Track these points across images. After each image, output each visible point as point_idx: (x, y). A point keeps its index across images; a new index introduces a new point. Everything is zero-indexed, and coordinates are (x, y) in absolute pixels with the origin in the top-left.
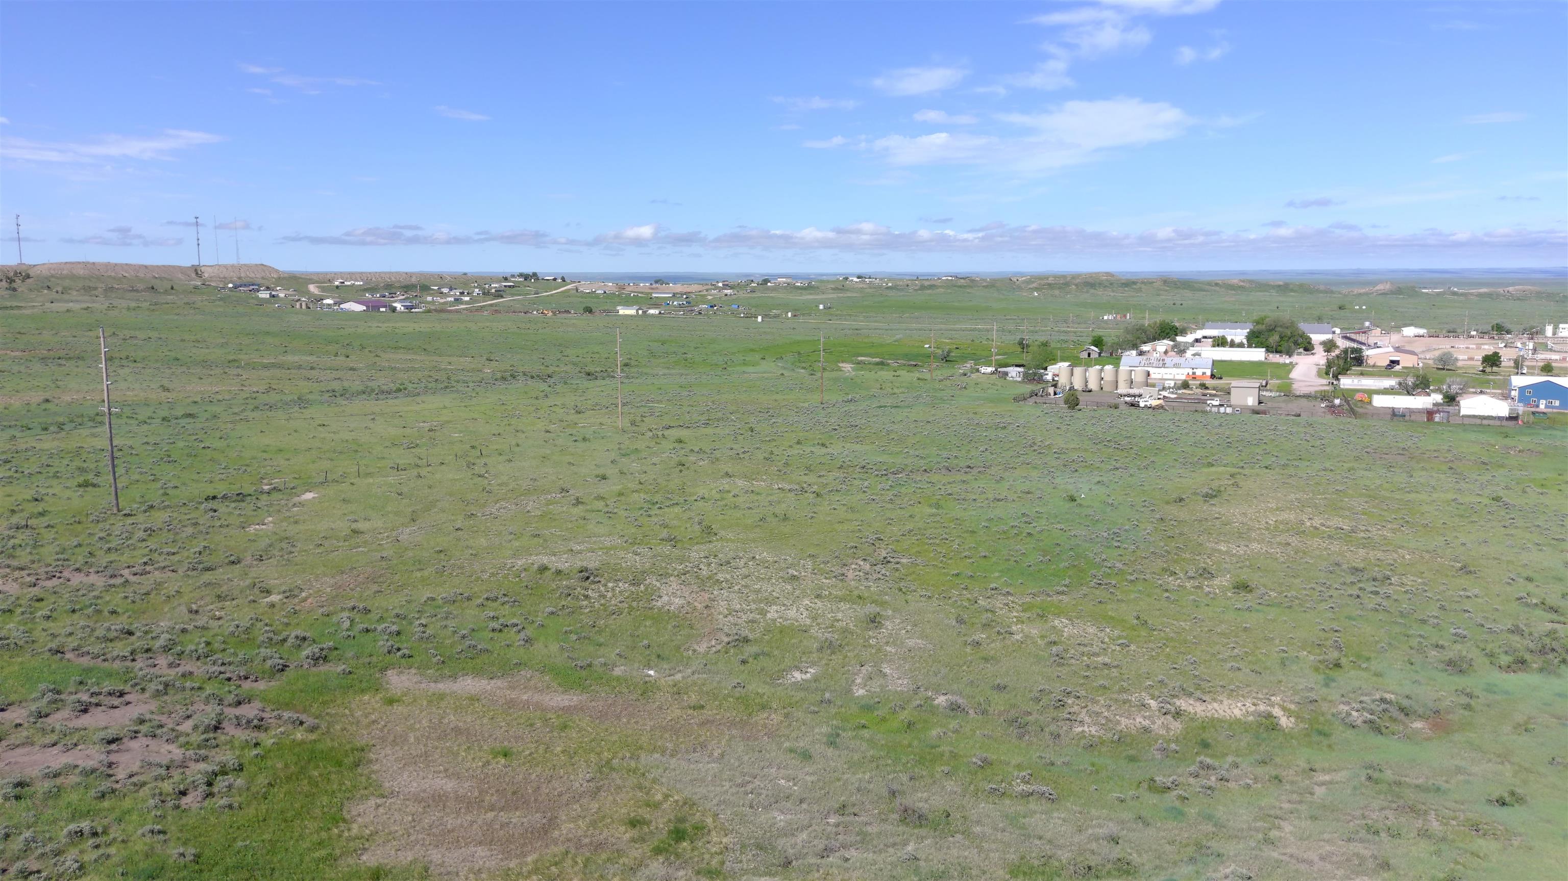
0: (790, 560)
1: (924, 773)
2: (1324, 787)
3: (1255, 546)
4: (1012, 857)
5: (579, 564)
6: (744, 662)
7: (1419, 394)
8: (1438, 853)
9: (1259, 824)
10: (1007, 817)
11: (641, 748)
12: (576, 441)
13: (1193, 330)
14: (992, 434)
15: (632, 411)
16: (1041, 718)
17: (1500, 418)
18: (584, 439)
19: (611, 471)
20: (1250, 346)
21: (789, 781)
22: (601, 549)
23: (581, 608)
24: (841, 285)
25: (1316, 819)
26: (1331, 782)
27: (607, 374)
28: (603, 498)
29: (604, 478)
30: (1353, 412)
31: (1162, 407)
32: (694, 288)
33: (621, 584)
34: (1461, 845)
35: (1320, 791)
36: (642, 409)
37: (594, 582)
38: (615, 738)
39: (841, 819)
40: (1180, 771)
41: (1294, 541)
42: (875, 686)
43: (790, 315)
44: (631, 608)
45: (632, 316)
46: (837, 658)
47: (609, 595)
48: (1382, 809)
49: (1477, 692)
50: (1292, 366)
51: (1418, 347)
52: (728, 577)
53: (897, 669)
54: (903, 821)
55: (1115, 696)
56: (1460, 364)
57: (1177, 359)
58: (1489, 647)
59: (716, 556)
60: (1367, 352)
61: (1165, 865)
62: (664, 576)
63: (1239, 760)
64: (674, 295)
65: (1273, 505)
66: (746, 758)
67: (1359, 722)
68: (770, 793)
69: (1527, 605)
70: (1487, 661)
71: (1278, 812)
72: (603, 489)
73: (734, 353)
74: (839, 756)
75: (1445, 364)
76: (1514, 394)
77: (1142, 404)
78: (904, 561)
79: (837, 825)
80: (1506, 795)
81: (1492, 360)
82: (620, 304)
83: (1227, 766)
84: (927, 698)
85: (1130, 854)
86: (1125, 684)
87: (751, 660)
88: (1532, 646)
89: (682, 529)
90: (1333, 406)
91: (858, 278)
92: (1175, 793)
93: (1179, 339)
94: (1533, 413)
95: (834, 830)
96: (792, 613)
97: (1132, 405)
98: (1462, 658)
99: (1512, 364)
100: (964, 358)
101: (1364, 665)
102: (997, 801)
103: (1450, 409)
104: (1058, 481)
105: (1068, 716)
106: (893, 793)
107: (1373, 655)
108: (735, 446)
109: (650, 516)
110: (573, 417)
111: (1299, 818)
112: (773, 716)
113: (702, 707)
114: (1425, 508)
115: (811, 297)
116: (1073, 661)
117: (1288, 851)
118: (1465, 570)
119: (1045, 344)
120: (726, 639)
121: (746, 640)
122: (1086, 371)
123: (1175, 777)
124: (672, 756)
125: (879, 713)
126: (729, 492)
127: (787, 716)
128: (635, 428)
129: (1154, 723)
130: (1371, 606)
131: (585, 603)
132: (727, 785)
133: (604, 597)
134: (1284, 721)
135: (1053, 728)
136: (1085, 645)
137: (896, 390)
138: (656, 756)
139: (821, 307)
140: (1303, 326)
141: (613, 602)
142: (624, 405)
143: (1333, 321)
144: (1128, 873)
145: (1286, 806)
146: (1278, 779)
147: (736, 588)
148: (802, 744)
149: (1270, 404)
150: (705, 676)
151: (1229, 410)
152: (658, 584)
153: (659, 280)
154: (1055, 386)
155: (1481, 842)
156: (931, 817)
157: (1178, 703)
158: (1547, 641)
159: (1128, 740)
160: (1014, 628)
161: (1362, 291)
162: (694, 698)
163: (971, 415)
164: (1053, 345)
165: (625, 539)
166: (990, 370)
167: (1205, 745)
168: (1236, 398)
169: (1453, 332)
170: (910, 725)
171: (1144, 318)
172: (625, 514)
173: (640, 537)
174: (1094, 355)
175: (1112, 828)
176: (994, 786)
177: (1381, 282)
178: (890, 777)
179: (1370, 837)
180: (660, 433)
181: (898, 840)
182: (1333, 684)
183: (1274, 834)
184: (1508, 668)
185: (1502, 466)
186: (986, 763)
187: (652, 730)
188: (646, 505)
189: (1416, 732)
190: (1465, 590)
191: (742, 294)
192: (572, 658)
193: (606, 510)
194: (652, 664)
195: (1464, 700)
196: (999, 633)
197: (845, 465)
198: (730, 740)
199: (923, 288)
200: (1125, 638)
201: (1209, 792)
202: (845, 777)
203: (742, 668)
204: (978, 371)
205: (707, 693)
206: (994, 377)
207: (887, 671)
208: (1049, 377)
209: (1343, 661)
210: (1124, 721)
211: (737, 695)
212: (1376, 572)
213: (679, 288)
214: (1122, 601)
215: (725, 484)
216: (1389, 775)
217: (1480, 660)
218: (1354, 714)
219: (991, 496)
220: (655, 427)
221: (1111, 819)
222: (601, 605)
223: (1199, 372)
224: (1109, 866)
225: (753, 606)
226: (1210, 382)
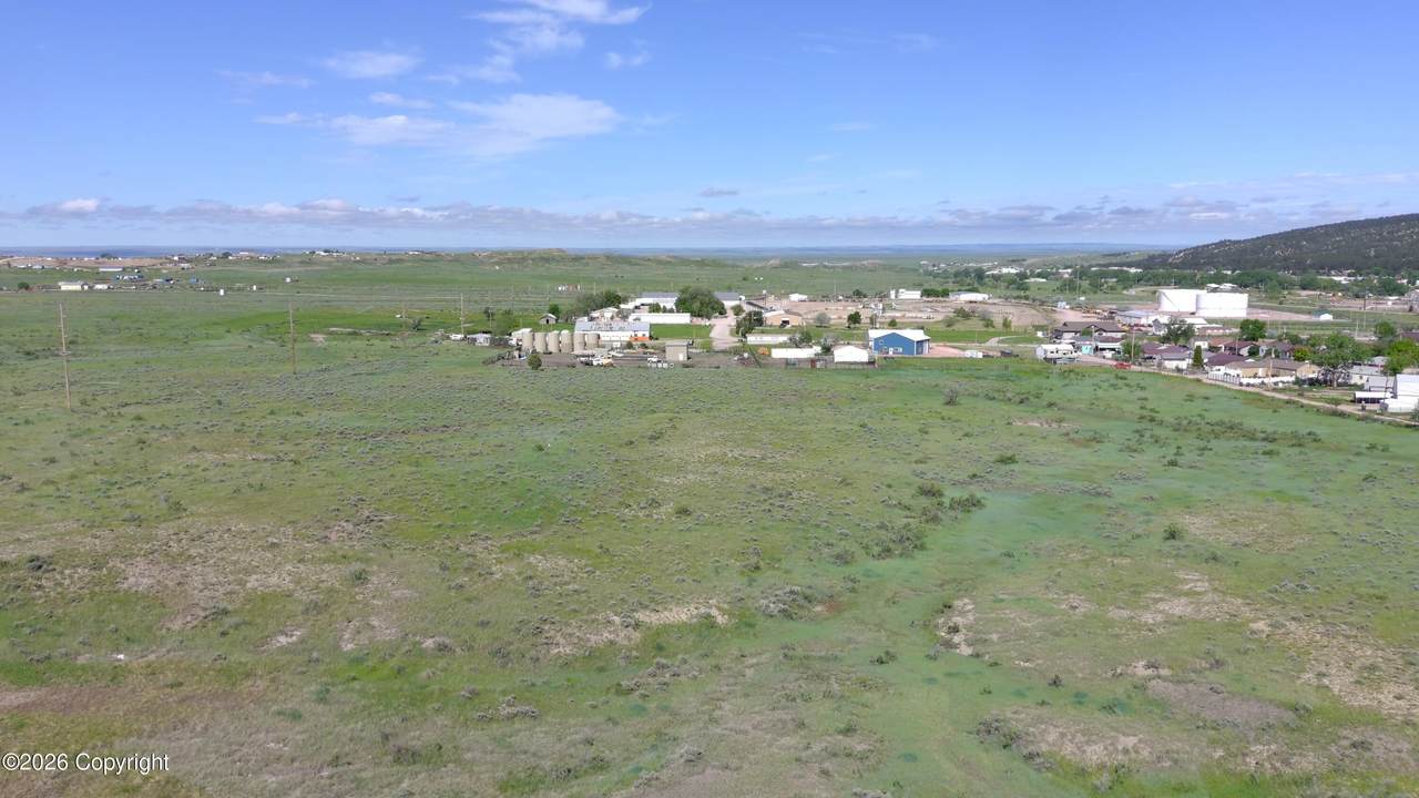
0: (269, 528)
1: (416, 713)
2: (752, 669)
3: (691, 476)
4: (501, 774)
5: (29, 553)
6: (224, 634)
7: (804, 347)
8: (838, 709)
9: (705, 708)
10: (495, 739)
11: (114, 734)
12: (16, 424)
13: (633, 299)
14: (465, 395)
15: (82, 390)
16: (522, 646)
17: (862, 363)
18: (27, 422)
19: (61, 454)
20: (678, 312)
21: (279, 743)
22: (54, 535)
23: (34, 599)
24: (308, 259)
25: (748, 696)
26: (758, 664)
27: (51, 353)
28: (53, 482)
29: (53, 461)
30: (758, 363)
31: (612, 365)
32: (146, 262)
33: (79, 570)
34: (855, 700)
35: (749, 672)
36: (93, 388)
37: (48, 571)
38: (83, 728)
39: (335, 770)
40: (640, 674)
41: (720, 470)
42: (364, 639)
43: (255, 288)
44: (93, 595)
45: (76, 292)
46: (324, 617)
47: (67, 582)
48: (797, 680)
49: (858, 577)
50: (711, 327)
51: (802, 309)
52: (202, 551)
53: (385, 620)
54: (397, 761)
55: (584, 617)
56: (832, 322)
57: (622, 324)
58: (865, 541)
59: (186, 532)
60: (767, 315)
61: (632, 756)
62: (128, 557)
63: (686, 657)
64: (124, 269)
65: (703, 442)
66: (232, 728)
67: (776, 612)
68: (260, 758)
69: (889, 506)
70: (863, 552)
71: (720, 695)
72: (52, 472)
73: (195, 327)
74: (330, 710)
75: (822, 322)
76: (871, 344)
77: (595, 363)
78: (387, 518)
79: (331, 777)
80: (883, 655)
81: (855, 318)
82: (62, 279)
83: (677, 663)
84: (415, 644)
85: (603, 752)
86: (593, 606)
87: (231, 631)
88: (894, 537)
89: (147, 507)
90: (744, 359)
91: (325, 252)
92: (637, 693)
93: (622, 306)
94: (885, 358)
95: (328, 782)
96: (274, 580)
97: (587, 364)
98: (846, 552)
99: (868, 321)
100: (435, 327)
101: (776, 566)
102: (485, 727)
103: (826, 357)
104: (527, 433)
105: (545, 641)
106: (386, 737)
107: (783, 556)
108: (203, 421)
109: (109, 497)
110: (15, 399)
111: (735, 697)
112: (258, 682)
113: (181, 684)
114: (815, 436)
115: (276, 270)
116: (547, 591)
117: (729, 726)
118: (845, 482)
119: (508, 313)
120: (203, 614)
121: (225, 612)
122: (546, 335)
123: (636, 680)
124: (150, 737)
125: (370, 663)
126: (198, 466)
127: (273, 680)
128: (85, 408)
129: (618, 636)
130: (779, 517)
131: (38, 593)
132: (213, 756)
133: (61, 585)
134: (721, 620)
135: (533, 653)
136: (558, 576)
137: (370, 359)
138: (132, 739)
139: (288, 280)
140: (718, 295)
141: (72, 589)
142: (72, 384)
143: (740, 290)
144: (602, 768)
145: (725, 689)
146: (717, 667)
147: (212, 561)
148: (290, 706)
149: (697, 359)
150: (181, 653)
151: (665, 365)
152: (123, 566)
153: (107, 254)
154: (519, 350)
155: (868, 695)
156: (424, 752)
157: (636, 615)
158: (904, 532)
159: (598, 654)
160: (494, 569)
161: (760, 265)
162: (170, 677)
163: (444, 379)
164: (516, 313)
165: (82, 522)
166: (459, 336)
167: (660, 648)
168: (670, 355)
169: (826, 298)
170: (400, 671)
171: (592, 289)
172: (82, 496)
173: (99, 519)
174: (552, 322)
175: (587, 732)
176: (482, 714)
177: (773, 258)
178: (384, 722)
179: (789, 704)
180: (115, 412)
181: (392, 779)
182: (754, 584)
183: (718, 713)
184: (879, 556)
185: (866, 400)
186: (475, 694)
187: (125, 714)
188: (104, 487)
189: (818, 614)
190: (845, 498)
191: (200, 268)
192: (26, 653)
193: (58, 494)
194: (121, 648)
195: (850, 585)
196: (480, 575)
197: (322, 432)
198: (213, 713)
199: (391, 262)
200: (590, 566)
201: (665, 687)
202: (337, 729)
203: (222, 640)
204: (448, 338)
205: (186, 670)
206: (464, 343)
207: (376, 623)
208: (514, 342)
209: (762, 564)
210: (593, 638)
211: (219, 667)
212: (781, 490)
213: (129, 262)
214: (587, 534)
215: (193, 458)
216: (800, 652)
217: (860, 552)
218: (772, 605)
219: (467, 451)
220: (109, 405)
221: (585, 725)
222: (58, 594)
223: (640, 334)
224: (586, 766)
225: (231, 578)
226: (648, 342)
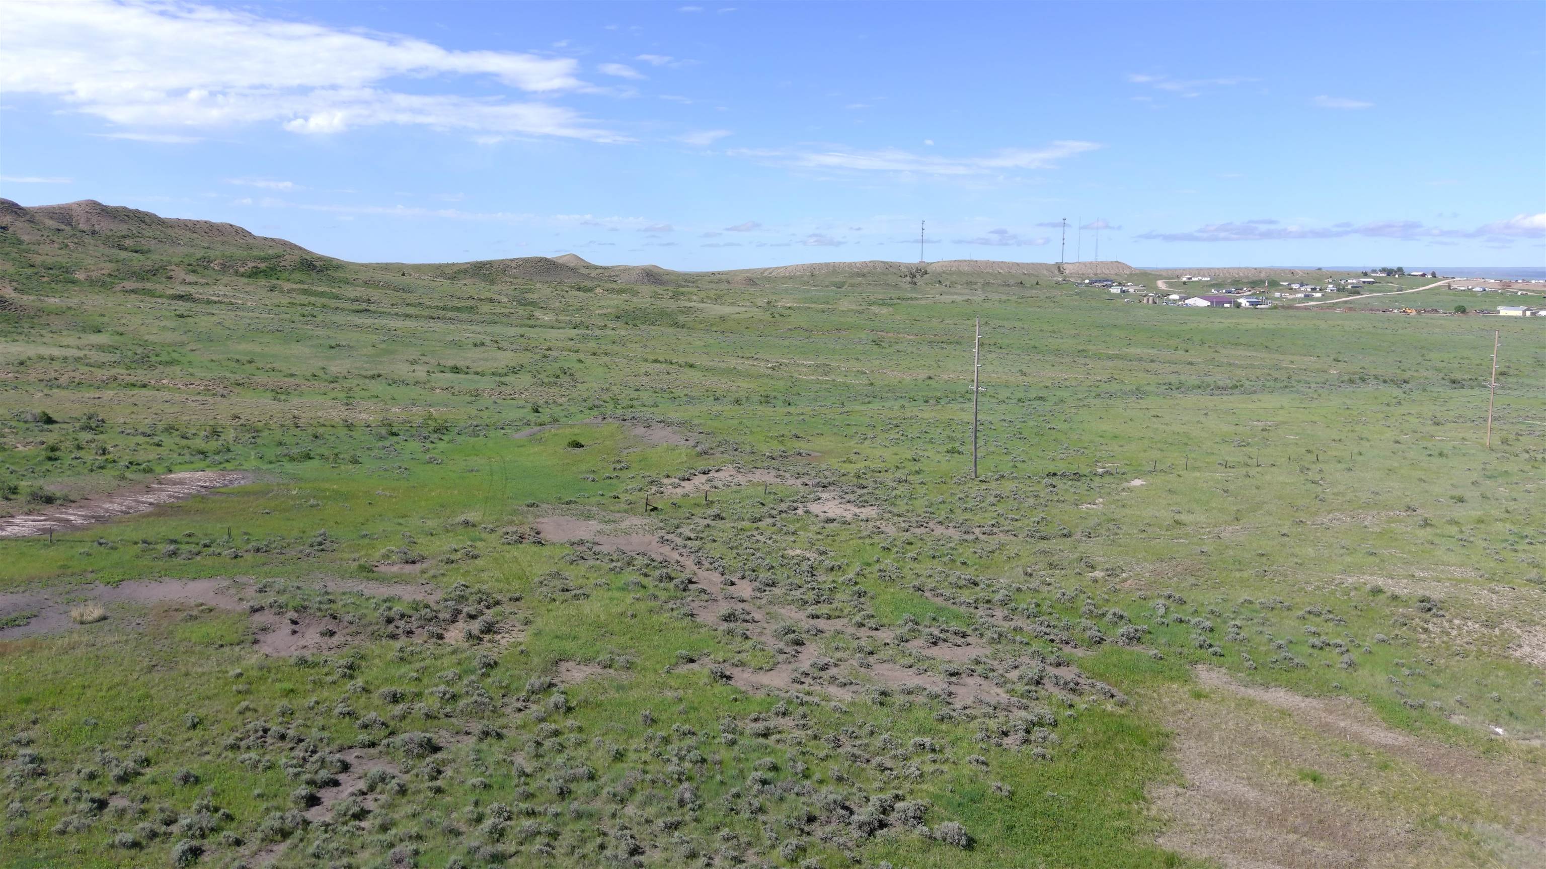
5: (1421, 593)
11: (1477, 812)
12: (1430, 455)
15: (1505, 427)
18: (1441, 454)
19: (1471, 494)
22: (1449, 579)
23: (1418, 641)
27: (1477, 383)
28: (1457, 523)
29: (1461, 500)
33: (1470, 623)
36: (1519, 426)
37: (1437, 616)
38: (1445, 793)
44: (1480, 653)
45: (1516, 318)
47: (1454, 633)
62: (1526, 623)
72: (1459, 512)
82: (1502, 303)
109: (1516, 551)
110: (1433, 429)
124: (1518, 832)
128: (1506, 447)
131: (1423, 636)
133: (1448, 634)
138: (1496, 826)
141: (1458, 642)
142: (1495, 419)
152: (1519, 631)
165: (1481, 573)
172: (1485, 544)
173: (1500, 573)
180: (1539, 456)
187: (1493, 795)
188: (1511, 538)
192: (1401, 694)
193: (1460, 537)
194: (1502, 721)
220: (1534, 448)
222: (1443, 642)
